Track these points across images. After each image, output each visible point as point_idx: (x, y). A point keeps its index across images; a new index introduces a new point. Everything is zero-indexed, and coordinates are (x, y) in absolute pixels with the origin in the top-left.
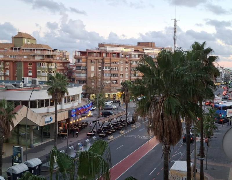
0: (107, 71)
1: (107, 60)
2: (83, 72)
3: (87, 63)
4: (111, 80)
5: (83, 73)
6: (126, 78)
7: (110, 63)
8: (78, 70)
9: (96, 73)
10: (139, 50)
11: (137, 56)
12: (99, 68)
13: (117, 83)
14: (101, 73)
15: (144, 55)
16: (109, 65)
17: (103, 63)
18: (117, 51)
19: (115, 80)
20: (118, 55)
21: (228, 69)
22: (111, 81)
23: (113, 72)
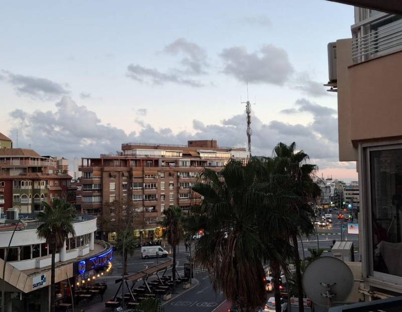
0: (137, 190)
1: (136, 172)
2: (95, 194)
3: (102, 178)
4: (144, 206)
5: (94, 196)
6: (171, 202)
7: (143, 178)
8: (87, 190)
9: (119, 195)
10: (192, 153)
11: (188, 164)
12: (123, 185)
13: (154, 210)
14: (126, 194)
15: (200, 162)
16: (140, 181)
17: (130, 176)
18: (154, 156)
19: (152, 206)
20: (156, 162)
21: (340, 182)
22: (145, 208)
23: (147, 191)
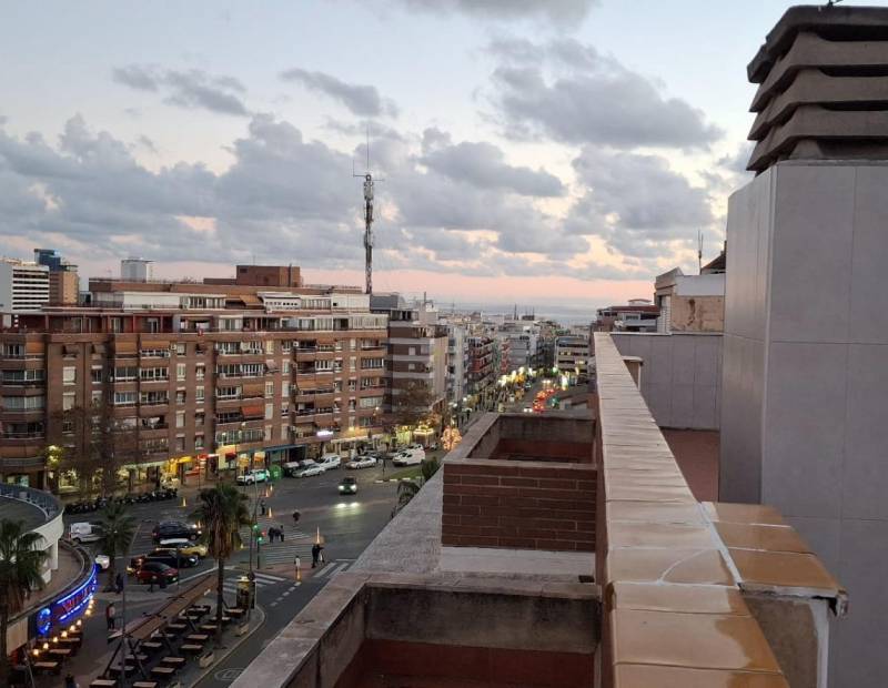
0: (123, 382)
1: (124, 344)
2: (28, 392)
3: (45, 357)
4: (138, 415)
5: (28, 397)
6: (199, 406)
7: (138, 356)
8: (11, 383)
9: (83, 394)
10: (244, 298)
11: (238, 325)
12: (94, 373)
13: (162, 424)
14: (100, 392)
15: (265, 319)
16: (131, 362)
17: (110, 353)
18: (163, 306)
19: (156, 416)
20: (166, 322)
21: (550, 323)
22: (140, 421)
23: (147, 384)
